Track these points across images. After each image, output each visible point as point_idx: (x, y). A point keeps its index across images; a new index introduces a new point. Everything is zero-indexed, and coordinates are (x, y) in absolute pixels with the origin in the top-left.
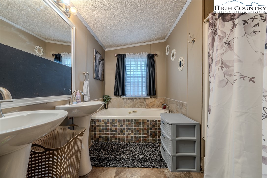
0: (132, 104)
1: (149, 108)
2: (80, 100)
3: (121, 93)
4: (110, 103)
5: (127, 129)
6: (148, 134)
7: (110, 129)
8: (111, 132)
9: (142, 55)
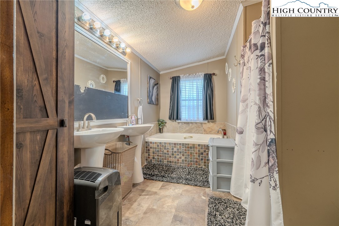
0: (187, 129)
1: (207, 134)
2: (135, 123)
3: (175, 117)
4: (165, 127)
5: (178, 152)
6: (199, 159)
7: (162, 152)
8: (163, 154)
9: (198, 76)
